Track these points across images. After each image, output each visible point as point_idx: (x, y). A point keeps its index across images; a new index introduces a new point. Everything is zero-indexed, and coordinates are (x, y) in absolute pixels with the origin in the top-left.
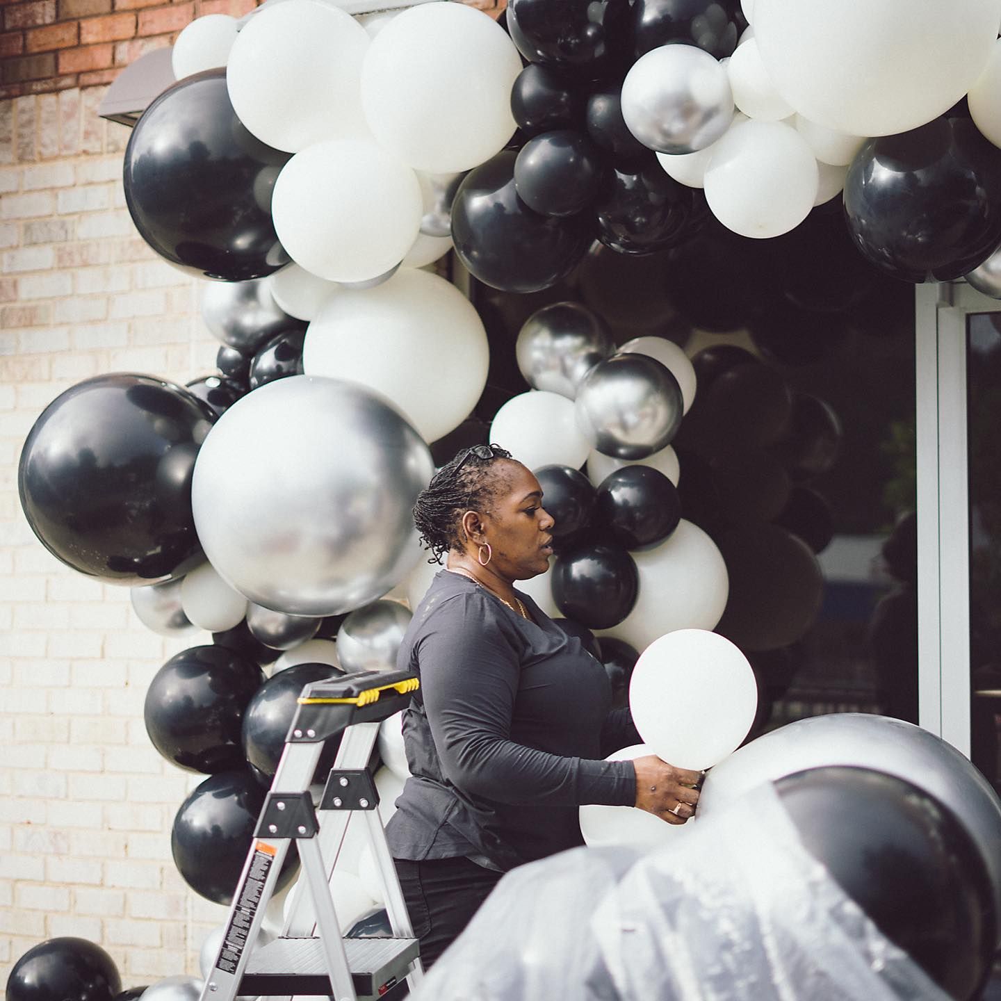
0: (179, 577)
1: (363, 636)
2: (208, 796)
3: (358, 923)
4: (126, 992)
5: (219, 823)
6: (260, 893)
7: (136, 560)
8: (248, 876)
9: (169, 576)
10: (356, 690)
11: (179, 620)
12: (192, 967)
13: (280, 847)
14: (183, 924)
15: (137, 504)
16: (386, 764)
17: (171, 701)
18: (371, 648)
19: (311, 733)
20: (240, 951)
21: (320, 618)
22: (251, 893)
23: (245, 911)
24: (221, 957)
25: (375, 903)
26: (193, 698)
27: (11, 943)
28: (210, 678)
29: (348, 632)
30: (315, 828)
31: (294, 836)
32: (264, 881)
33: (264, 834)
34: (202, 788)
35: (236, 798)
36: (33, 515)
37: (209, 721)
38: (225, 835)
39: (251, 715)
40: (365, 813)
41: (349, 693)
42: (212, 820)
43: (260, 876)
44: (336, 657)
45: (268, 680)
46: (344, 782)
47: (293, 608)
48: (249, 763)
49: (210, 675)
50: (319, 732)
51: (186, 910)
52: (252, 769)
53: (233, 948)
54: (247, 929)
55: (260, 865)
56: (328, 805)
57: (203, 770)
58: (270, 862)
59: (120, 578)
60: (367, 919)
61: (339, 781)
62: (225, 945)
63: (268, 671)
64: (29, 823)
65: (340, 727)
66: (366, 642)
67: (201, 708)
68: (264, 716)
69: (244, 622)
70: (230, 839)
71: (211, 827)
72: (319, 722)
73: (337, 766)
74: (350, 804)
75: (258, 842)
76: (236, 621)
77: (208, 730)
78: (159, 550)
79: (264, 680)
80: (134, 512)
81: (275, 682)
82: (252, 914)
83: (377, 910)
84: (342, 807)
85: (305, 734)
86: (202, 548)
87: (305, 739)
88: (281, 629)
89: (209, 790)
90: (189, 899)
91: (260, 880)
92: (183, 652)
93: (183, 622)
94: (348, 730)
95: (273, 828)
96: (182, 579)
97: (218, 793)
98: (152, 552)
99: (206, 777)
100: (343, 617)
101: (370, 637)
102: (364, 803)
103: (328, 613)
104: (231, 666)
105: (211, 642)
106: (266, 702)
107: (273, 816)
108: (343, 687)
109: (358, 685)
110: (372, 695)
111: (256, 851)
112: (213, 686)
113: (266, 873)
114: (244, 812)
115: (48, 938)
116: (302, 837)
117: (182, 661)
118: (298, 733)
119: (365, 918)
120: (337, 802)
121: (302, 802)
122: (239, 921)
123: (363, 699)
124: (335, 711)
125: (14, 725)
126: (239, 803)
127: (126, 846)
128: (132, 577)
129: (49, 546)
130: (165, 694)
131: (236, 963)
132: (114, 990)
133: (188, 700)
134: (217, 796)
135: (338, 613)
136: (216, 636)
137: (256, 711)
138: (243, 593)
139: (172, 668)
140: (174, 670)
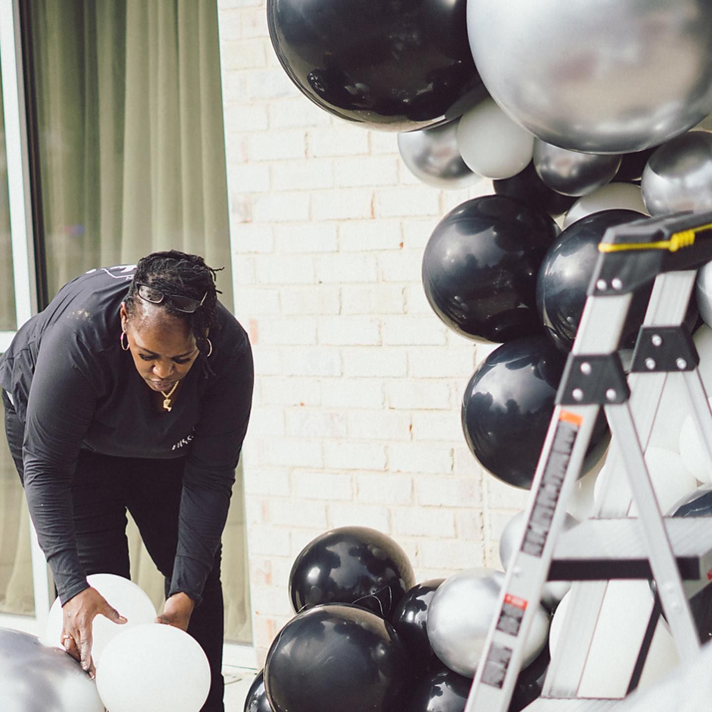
0: (456, 117)
1: (672, 175)
2: (500, 368)
3: (681, 507)
4: (419, 586)
5: (515, 397)
6: (566, 467)
7: (406, 101)
8: (552, 449)
9: (443, 117)
10: (666, 232)
11: (455, 168)
12: (491, 558)
13: (587, 414)
14: (480, 511)
15: (402, 37)
16: (706, 322)
17: (453, 261)
18: (683, 189)
19: (617, 283)
20: (546, 533)
21: (619, 155)
22: (556, 468)
23: (550, 489)
24: (525, 539)
25: (699, 484)
26: (477, 258)
27: (290, 535)
28: (495, 233)
29: (656, 170)
30: (625, 394)
31: (603, 402)
32: (570, 454)
33: (568, 400)
34: (493, 359)
35: (533, 368)
36: (288, 57)
37: (496, 282)
38: (522, 410)
39: (546, 273)
40: (684, 376)
41: (658, 237)
42: (507, 394)
43: (566, 448)
44: (642, 201)
45: (562, 234)
46: (657, 340)
47: (589, 144)
48: (547, 327)
49: (495, 230)
50: (626, 283)
51: (481, 495)
52: (550, 333)
53: (538, 530)
54: (554, 509)
55: (565, 436)
56: (640, 367)
57: (492, 339)
58: (575, 434)
59: (389, 123)
60: (691, 503)
61: (651, 339)
62: (529, 527)
63: (561, 222)
64: (302, 404)
65: (649, 277)
66: (677, 181)
67: (487, 268)
68: (561, 272)
69: (531, 167)
70: (528, 415)
71: (506, 401)
72: (625, 271)
73: (648, 322)
74: (666, 365)
75: (562, 412)
76: (521, 165)
77: (496, 293)
78: (430, 86)
79: (558, 234)
80: (399, 47)
81: (571, 235)
82: (558, 491)
83: (702, 492)
84: (657, 369)
85: (609, 286)
86: (481, 82)
87: (610, 291)
88: (574, 172)
89: (501, 360)
90: (484, 483)
91: (565, 453)
92: (462, 205)
93: (462, 170)
94: (660, 280)
95: (577, 394)
96: (457, 120)
97: (510, 363)
98: (423, 91)
99: (497, 346)
100: (650, 152)
101: (681, 175)
102: (681, 363)
103: (629, 149)
104: (519, 218)
105: (492, 192)
106: (562, 257)
107: (577, 380)
108: (651, 230)
109: (669, 227)
110: (687, 238)
111: (560, 420)
112: (499, 241)
113: (572, 445)
114: (542, 384)
115: (331, 529)
116: (610, 402)
117: (461, 216)
118: (602, 285)
119: (690, 502)
120: (650, 363)
121: (611, 364)
122: (544, 500)
123: (675, 243)
124: (644, 259)
125: (279, 295)
126: (537, 373)
127: (411, 427)
128: (402, 121)
129: (306, 90)
130: (445, 253)
131: (543, 546)
132: (406, 584)
133: (472, 260)
134: (511, 366)
135: (642, 148)
136: (499, 184)
137: (552, 268)
138: (531, 130)
139: (451, 224)
140: (454, 226)
